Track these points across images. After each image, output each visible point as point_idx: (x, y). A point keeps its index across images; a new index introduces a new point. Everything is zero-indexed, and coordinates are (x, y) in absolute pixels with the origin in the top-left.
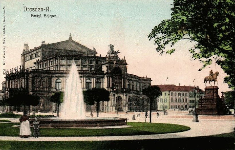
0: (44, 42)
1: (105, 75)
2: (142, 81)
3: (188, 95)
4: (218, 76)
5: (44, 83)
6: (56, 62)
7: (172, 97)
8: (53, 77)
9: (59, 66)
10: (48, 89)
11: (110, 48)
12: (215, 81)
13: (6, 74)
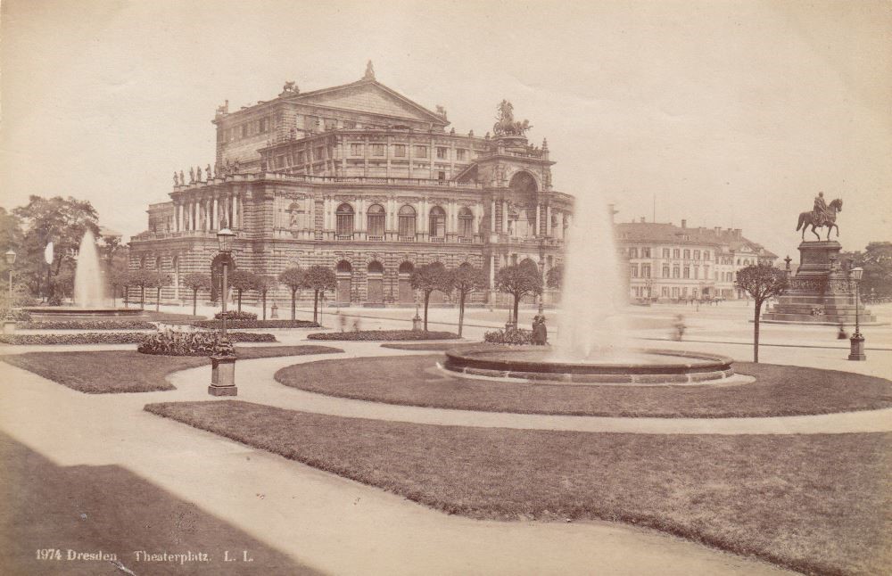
0: (289, 85)
3: (712, 257)
4: (840, 210)
6: (334, 150)
7: (664, 261)
8: (329, 198)
9: (344, 163)
10: (312, 234)
11: (501, 112)
12: (830, 225)
13: (174, 184)
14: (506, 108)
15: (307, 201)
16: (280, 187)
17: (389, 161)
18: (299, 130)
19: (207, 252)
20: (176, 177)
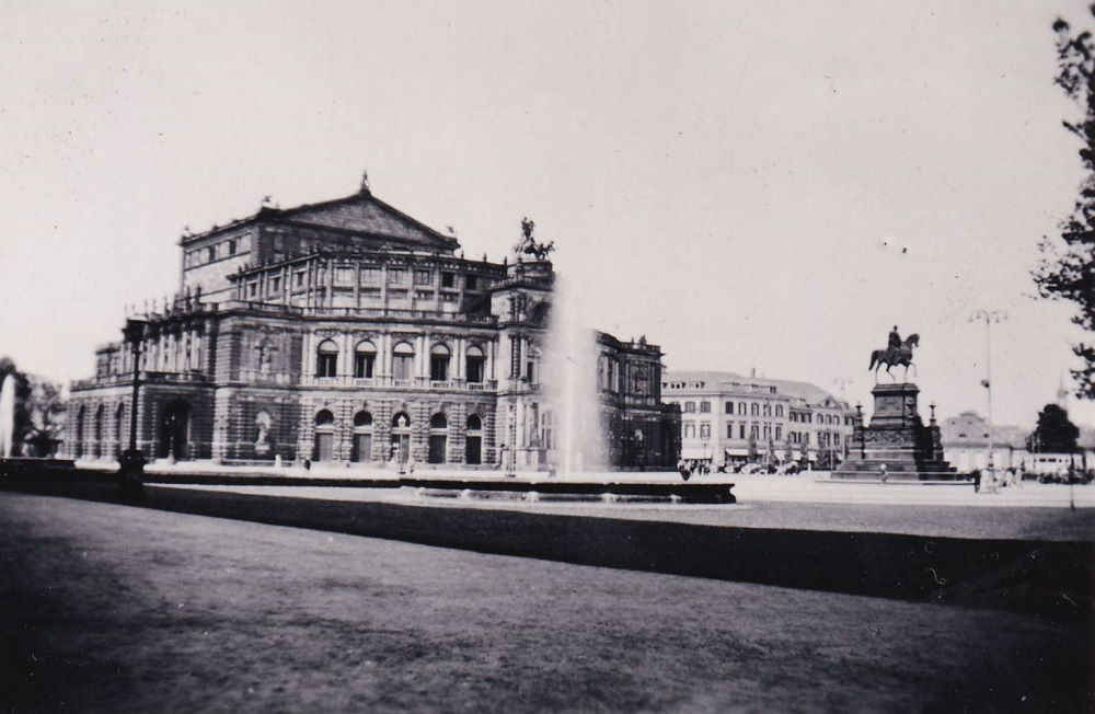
0: (269, 199)
1: (505, 328)
2: (629, 355)
5: (275, 353)
6: (317, 274)
8: (309, 332)
9: (329, 292)
10: (287, 377)
12: (906, 364)
14: (527, 227)
15: (282, 336)
16: (250, 319)
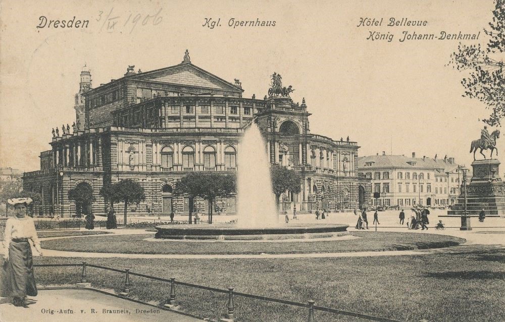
0: (132, 68)
2: (339, 148)
3: (433, 177)
4: (498, 138)
7: (398, 181)
9: (166, 119)
10: (145, 167)
11: (273, 81)
12: (492, 149)
13: (53, 136)
14: (277, 78)
15: (141, 145)
16: (121, 135)
17: (197, 117)
18: (138, 98)
19: (72, 181)
20: (53, 131)
